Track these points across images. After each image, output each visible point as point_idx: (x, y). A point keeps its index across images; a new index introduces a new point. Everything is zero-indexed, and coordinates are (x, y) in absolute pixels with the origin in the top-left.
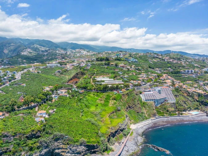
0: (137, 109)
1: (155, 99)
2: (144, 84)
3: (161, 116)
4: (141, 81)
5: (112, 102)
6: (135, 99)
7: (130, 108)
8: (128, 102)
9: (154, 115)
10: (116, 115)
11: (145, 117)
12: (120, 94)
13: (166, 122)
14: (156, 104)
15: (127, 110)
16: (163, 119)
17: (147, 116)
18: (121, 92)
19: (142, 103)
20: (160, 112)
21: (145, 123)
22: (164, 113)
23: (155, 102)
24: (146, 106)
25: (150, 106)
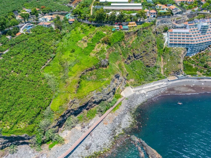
0: (148, 61)
1: (190, 43)
2: (180, 13)
3: (189, 74)
4: (177, 5)
5: (98, 47)
6: (149, 42)
7: (135, 58)
8: (134, 47)
9: (177, 73)
10: (95, 74)
11: (157, 75)
12: (123, 31)
13: (193, 88)
14: (189, 51)
15: (129, 61)
16: (190, 80)
17: (162, 73)
18: (127, 27)
19: (162, 50)
20: (191, 67)
21: (153, 87)
22: (197, 70)
23: (187, 49)
24: (168, 56)
25: (174, 57)
